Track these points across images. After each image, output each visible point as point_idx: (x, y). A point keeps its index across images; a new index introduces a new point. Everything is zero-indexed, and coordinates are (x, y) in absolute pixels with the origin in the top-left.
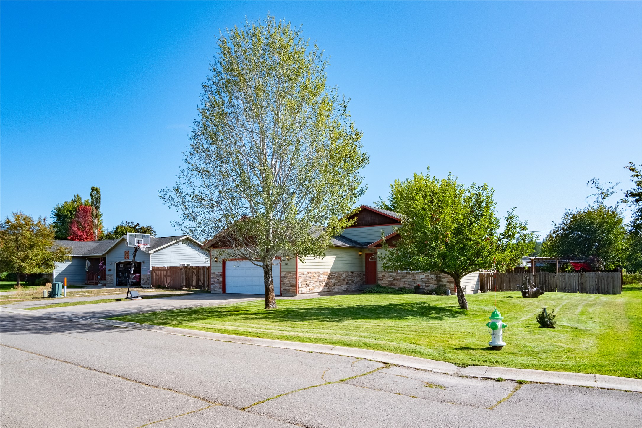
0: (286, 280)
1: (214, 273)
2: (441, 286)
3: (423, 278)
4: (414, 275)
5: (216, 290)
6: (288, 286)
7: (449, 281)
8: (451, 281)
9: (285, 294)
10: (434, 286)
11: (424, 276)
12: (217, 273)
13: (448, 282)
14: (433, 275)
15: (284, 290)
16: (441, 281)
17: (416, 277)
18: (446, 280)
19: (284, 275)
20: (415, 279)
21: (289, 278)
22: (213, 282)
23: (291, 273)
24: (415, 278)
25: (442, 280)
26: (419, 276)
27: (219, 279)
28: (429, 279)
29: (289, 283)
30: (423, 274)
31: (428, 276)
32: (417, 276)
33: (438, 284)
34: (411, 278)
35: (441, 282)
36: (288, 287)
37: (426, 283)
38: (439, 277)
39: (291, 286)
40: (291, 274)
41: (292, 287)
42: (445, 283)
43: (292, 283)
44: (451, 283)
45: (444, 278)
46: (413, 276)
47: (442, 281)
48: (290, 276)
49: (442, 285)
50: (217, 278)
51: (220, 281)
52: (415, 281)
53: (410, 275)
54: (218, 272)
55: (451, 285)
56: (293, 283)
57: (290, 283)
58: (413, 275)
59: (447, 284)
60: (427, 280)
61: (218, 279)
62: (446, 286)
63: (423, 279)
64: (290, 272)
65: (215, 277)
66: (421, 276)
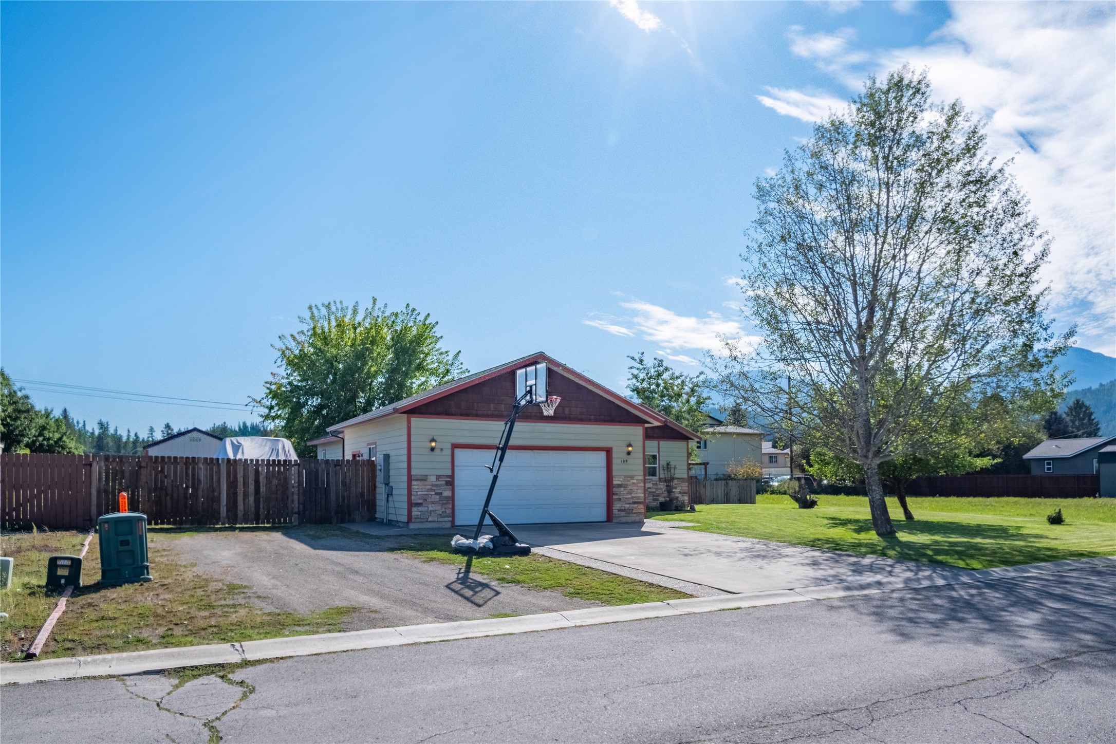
0: (626, 492)
1: (424, 479)
2: (671, 500)
5: (430, 519)
6: (629, 504)
7: (681, 491)
8: (685, 491)
9: (621, 519)
12: (433, 479)
13: (680, 493)
15: (619, 510)
18: (678, 490)
19: (620, 483)
21: (630, 488)
22: (420, 501)
23: (636, 478)
25: (674, 490)
27: (441, 493)
29: (629, 496)
33: (668, 497)
35: (672, 494)
36: (628, 506)
38: (671, 486)
39: (635, 503)
40: (635, 481)
41: (636, 505)
43: (636, 497)
44: (684, 495)
45: (677, 488)
48: (634, 483)
49: (673, 497)
50: (434, 490)
51: (446, 497)
54: (438, 477)
55: (685, 497)
56: (638, 498)
57: (633, 498)
59: (680, 496)
61: (436, 494)
62: (679, 499)
64: (632, 477)
65: (429, 487)
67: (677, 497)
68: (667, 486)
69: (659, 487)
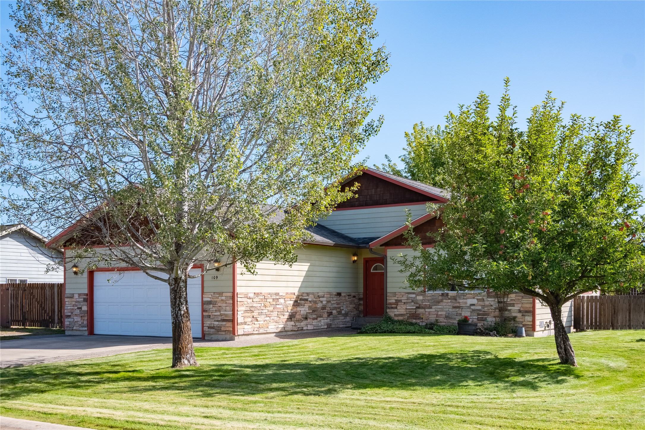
0: (214, 309)
1: (72, 296)
2: (506, 320)
3: (474, 305)
4: (456, 300)
5: (74, 328)
6: (218, 321)
7: (522, 309)
8: (527, 309)
9: (213, 336)
10: (494, 319)
11: (474, 301)
12: (76, 296)
13: (520, 311)
14: (493, 299)
15: (209, 327)
16: (507, 310)
17: (459, 303)
18: (517, 308)
19: (209, 299)
20: (458, 307)
21: (219, 305)
22: (69, 314)
23: (224, 294)
24: (458, 305)
25: (509, 308)
26: (465, 301)
27: (81, 308)
28: (483, 306)
29: (218, 313)
30: (474, 298)
31: (483, 300)
32: (461, 301)
33: (501, 316)
34: (450, 304)
35: (507, 312)
36: (217, 323)
37: (478, 315)
38: (504, 302)
39: (223, 320)
40: (224, 298)
41: (224, 323)
42: (514, 315)
43: (224, 314)
44: (527, 314)
45: (513, 305)
46: (454, 301)
47: (510, 310)
48: (222, 300)
49: (508, 317)
50: (76, 305)
51: (84, 311)
52: (457, 310)
53: (449, 299)
54: (80, 295)
55: (526, 317)
56: (226, 315)
57: (221, 315)
58: (454, 298)
59: (519, 315)
60: (480, 308)
61: (78, 308)
62: (517, 319)
63: (472, 307)
64: (221, 294)
65: (74, 303)
66: (470, 301)
67: (514, 318)
68: (499, 302)
69: (487, 303)
